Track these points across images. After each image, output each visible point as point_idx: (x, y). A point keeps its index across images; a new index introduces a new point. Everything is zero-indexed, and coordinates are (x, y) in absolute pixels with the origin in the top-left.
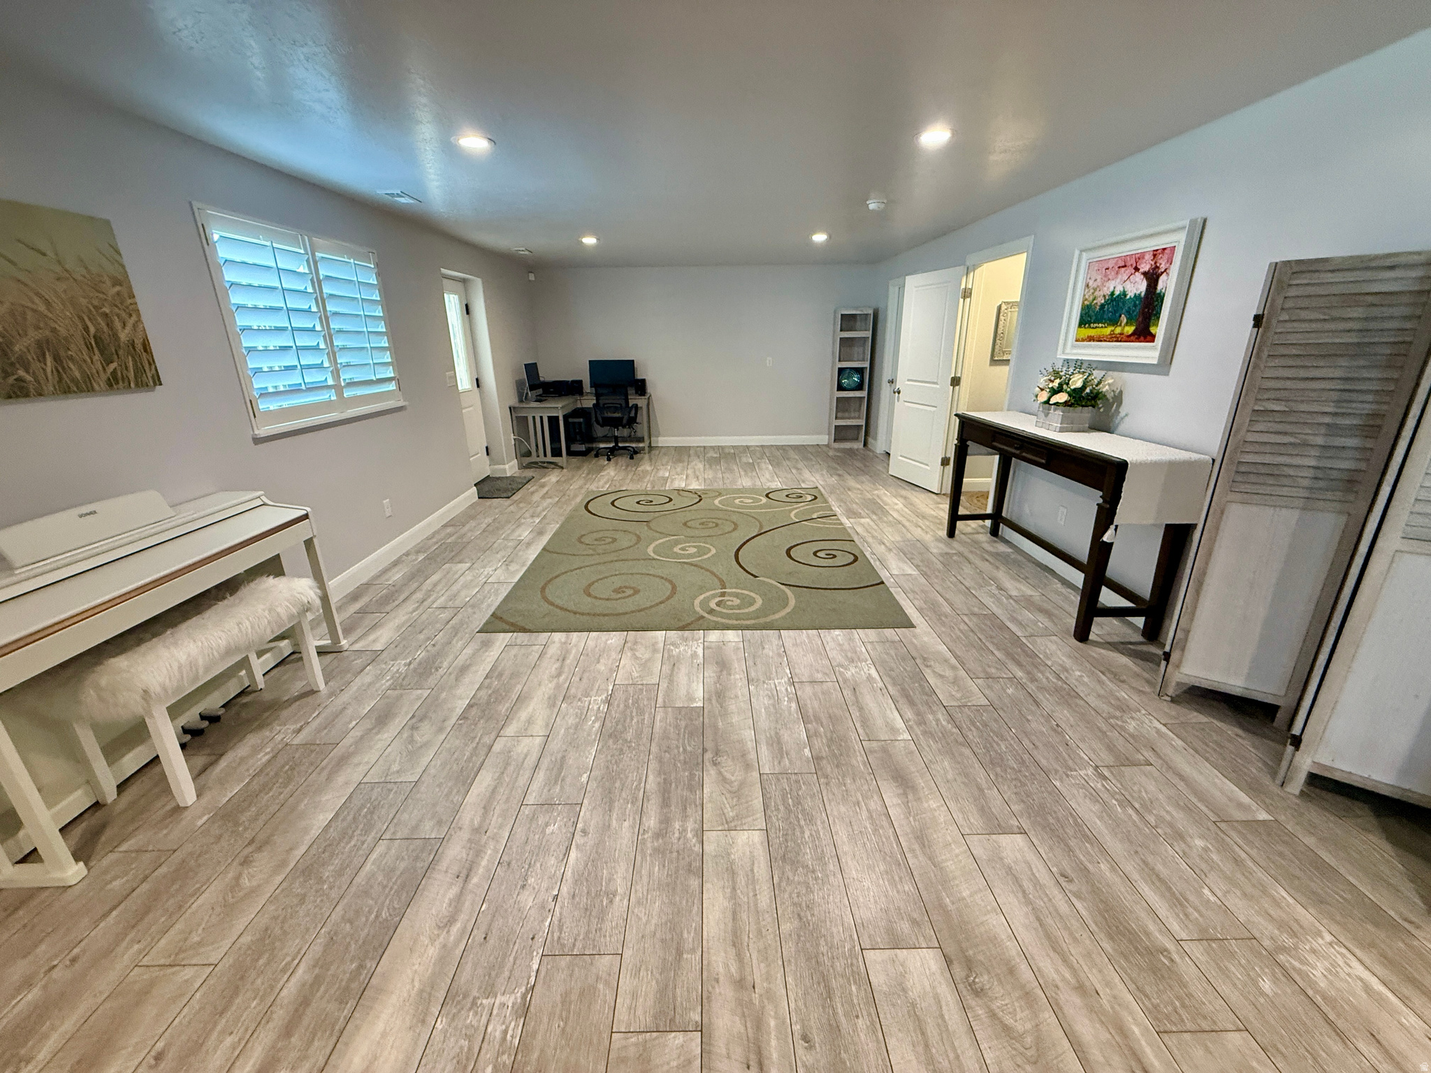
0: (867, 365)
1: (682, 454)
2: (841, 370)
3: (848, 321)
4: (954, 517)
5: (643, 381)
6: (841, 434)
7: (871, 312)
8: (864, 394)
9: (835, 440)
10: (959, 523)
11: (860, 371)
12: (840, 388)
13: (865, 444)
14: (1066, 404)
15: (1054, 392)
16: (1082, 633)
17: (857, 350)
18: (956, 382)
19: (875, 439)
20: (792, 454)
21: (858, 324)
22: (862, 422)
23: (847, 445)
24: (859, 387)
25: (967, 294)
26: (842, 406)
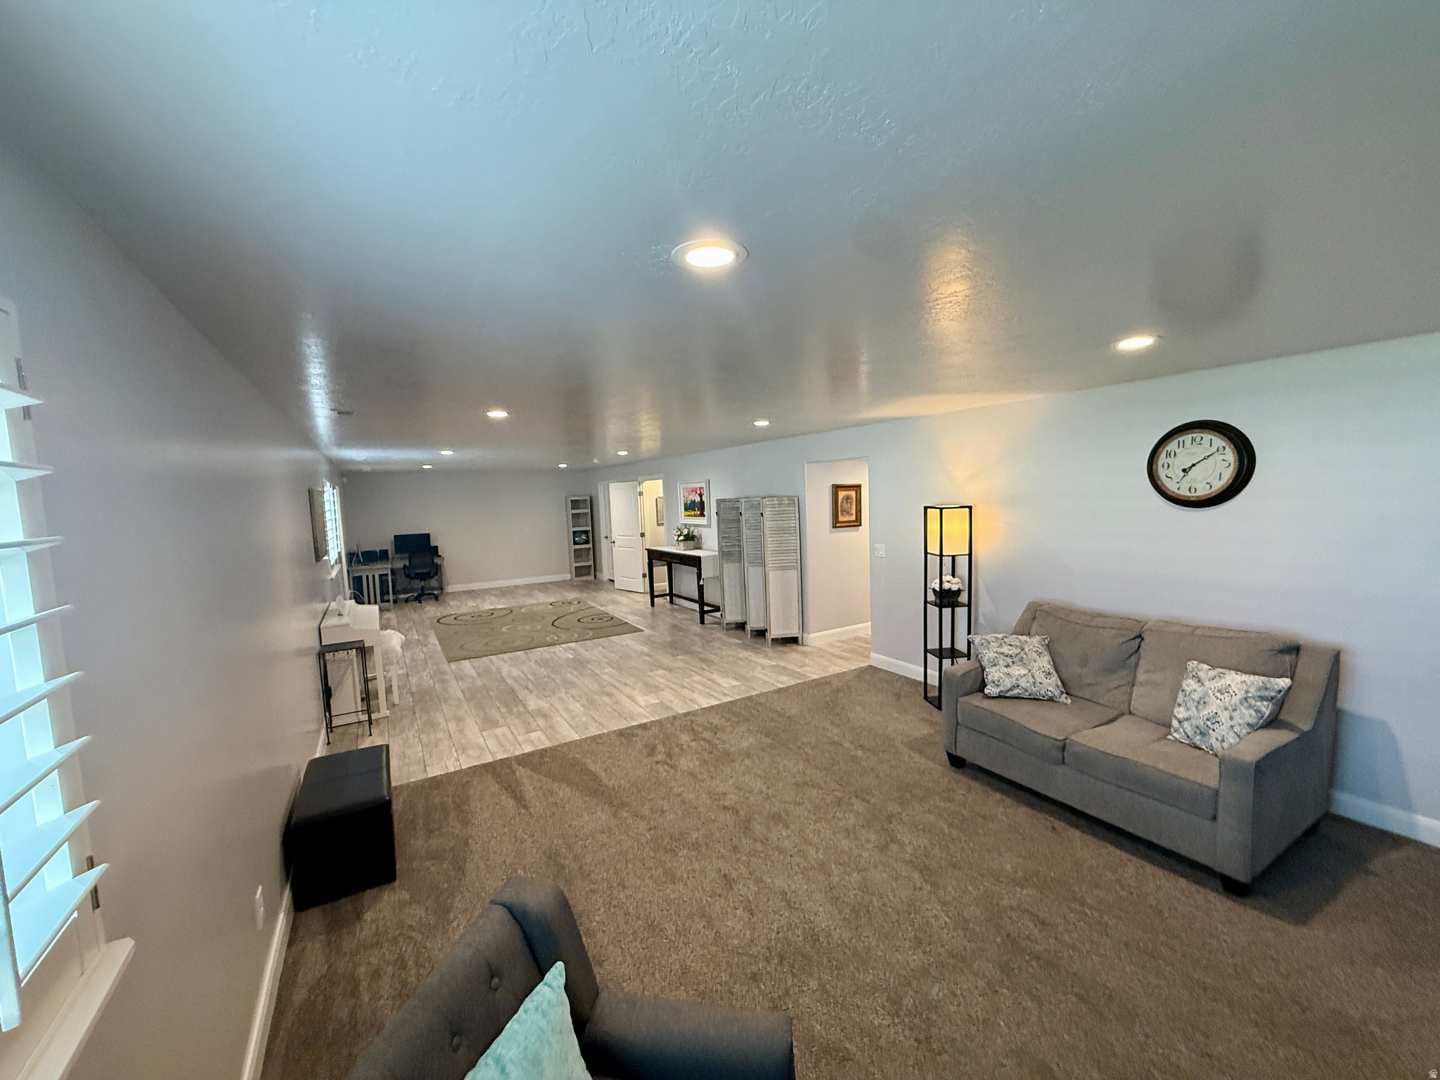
0: (590, 528)
1: (472, 594)
2: (574, 532)
3: (575, 504)
4: (653, 597)
5: (436, 548)
6: (580, 572)
7: (588, 498)
8: (590, 546)
9: (576, 576)
10: (655, 599)
11: (586, 532)
12: (575, 543)
13: (595, 577)
14: (683, 540)
15: (679, 536)
16: (702, 622)
17: (582, 521)
18: (643, 535)
19: (601, 572)
20: (549, 586)
21: (581, 505)
22: (591, 563)
23: (584, 578)
24: (587, 542)
25: (641, 494)
26: (578, 554)
